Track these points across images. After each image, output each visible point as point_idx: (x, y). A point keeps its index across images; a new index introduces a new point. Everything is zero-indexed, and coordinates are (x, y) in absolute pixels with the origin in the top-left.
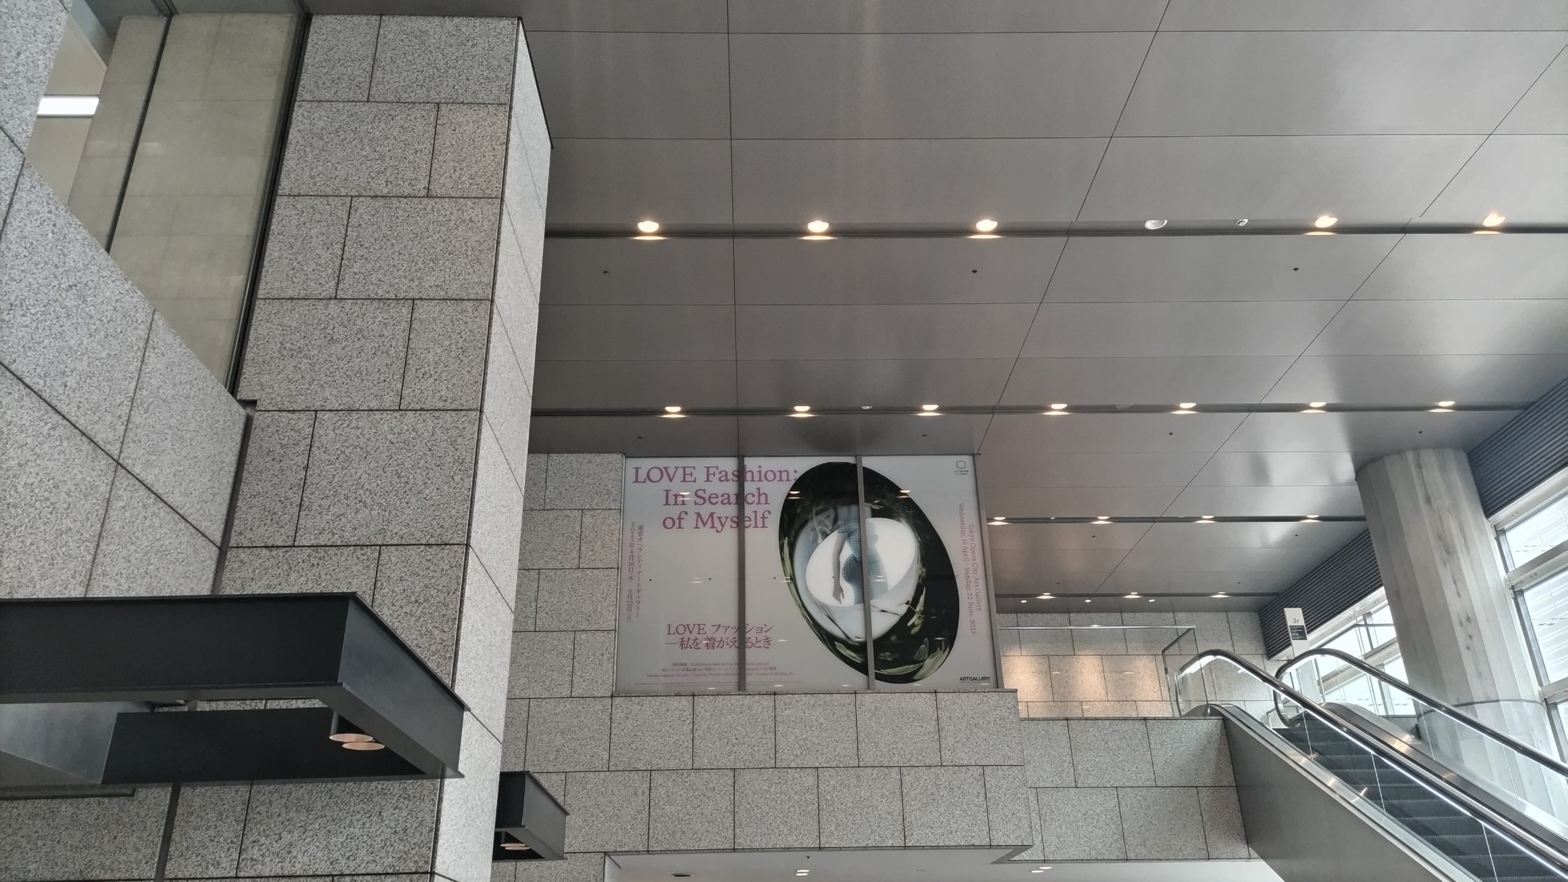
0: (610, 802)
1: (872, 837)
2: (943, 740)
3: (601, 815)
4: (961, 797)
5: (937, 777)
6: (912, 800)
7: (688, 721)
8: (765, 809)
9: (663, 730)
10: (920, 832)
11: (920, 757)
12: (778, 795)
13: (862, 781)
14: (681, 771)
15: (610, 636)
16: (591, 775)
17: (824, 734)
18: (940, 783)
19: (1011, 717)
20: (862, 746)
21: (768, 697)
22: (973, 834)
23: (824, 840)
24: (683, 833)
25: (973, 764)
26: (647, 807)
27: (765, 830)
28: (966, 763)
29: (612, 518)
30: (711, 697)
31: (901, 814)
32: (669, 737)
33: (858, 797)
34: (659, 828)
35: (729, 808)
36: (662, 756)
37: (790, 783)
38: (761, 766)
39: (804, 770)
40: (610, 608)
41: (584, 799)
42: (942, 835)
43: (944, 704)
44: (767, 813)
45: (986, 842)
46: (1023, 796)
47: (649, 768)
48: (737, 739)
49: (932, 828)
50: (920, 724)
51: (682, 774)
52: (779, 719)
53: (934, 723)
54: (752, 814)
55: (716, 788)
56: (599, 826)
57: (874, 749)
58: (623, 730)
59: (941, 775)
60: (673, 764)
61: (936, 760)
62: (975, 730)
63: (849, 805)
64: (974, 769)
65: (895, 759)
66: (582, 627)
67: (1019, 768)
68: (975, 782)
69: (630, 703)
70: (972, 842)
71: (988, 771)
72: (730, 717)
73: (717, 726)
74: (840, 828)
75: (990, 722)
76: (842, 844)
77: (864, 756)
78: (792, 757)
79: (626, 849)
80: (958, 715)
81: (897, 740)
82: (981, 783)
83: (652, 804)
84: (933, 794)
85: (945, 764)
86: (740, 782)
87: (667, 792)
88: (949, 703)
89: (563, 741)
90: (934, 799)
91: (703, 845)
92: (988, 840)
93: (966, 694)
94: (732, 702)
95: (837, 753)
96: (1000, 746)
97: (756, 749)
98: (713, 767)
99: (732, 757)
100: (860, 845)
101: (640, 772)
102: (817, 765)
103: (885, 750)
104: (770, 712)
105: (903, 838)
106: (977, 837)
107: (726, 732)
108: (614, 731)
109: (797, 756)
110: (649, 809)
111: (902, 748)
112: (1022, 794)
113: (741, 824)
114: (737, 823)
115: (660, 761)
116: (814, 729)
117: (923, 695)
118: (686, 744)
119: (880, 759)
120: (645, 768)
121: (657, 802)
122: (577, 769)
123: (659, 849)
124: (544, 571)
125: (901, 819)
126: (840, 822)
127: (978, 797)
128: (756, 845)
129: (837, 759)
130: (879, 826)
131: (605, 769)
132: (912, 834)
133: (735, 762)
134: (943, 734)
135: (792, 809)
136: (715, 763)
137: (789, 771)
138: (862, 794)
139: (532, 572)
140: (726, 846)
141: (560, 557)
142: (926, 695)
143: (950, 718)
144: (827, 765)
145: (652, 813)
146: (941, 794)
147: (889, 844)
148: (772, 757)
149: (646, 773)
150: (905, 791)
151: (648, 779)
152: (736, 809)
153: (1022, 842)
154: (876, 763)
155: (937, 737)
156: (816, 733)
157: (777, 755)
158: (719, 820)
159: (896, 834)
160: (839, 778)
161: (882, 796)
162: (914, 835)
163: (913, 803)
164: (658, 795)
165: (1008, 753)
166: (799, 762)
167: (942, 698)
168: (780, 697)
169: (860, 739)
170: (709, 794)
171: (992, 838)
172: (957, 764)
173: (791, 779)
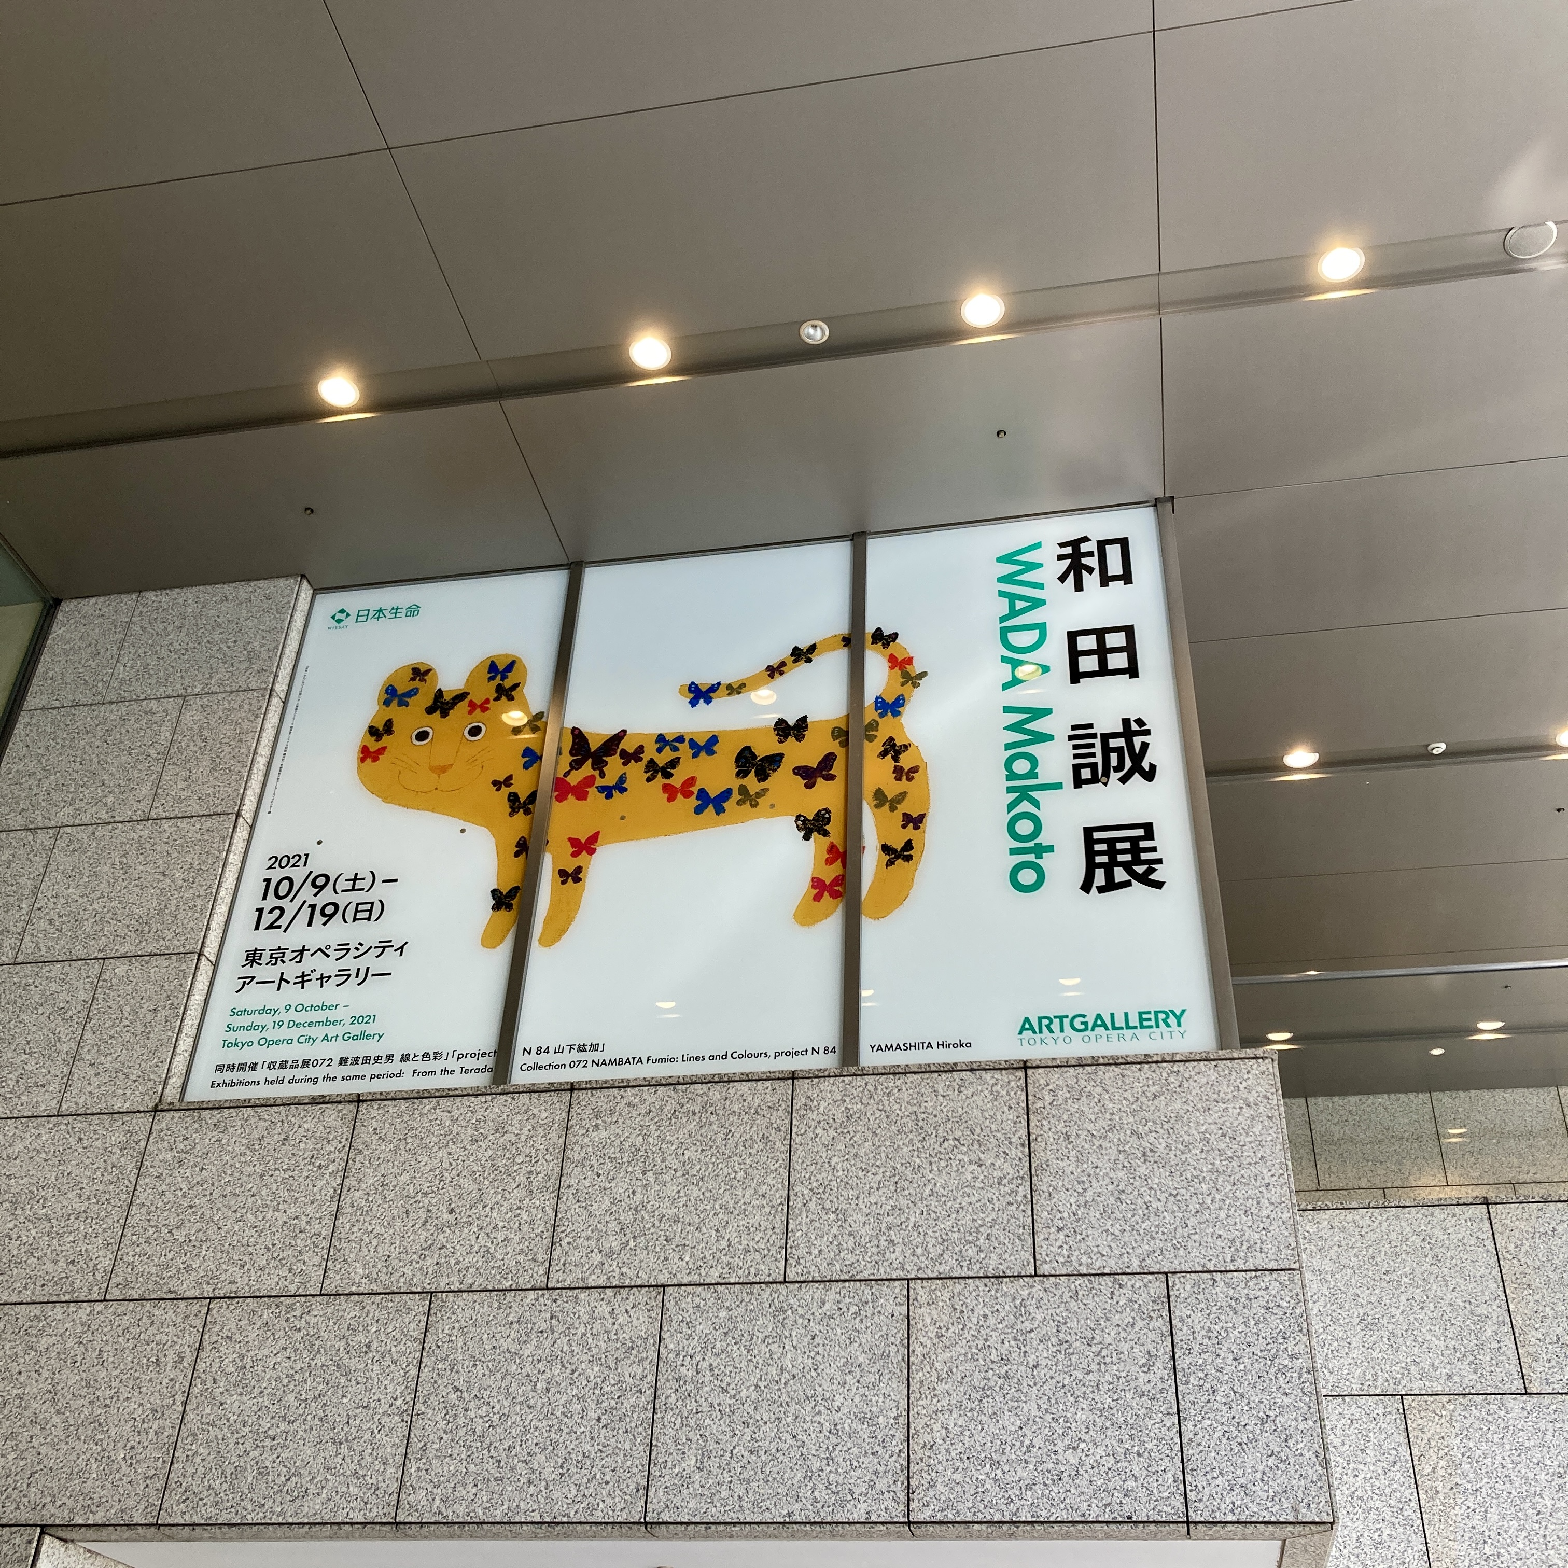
0: (88, 1385)
1: (806, 1492)
2: (1041, 1200)
3: (56, 1419)
4: (1094, 1367)
5: (1021, 1310)
6: (940, 1379)
7: (332, 1168)
8: (501, 1404)
9: (264, 1192)
10: (958, 1477)
11: (972, 1252)
12: (541, 1366)
13: (789, 1322)
14: (289, 1301)
15: (184, 966)
16: (58, 1311)
17: (695, 1192)
18: (1028, 1325)
19: (1257, 1129)
20: (800, 1221)
21: (555, 1097)
22: (1131, 1484)
23: (658, 1497)
24: (262, 1472)
25: (1135, 1267)
26: (180, 1398)
27: (491, 1466)
28: (1112, 1265)
29: (246, 707)
30: (403, 1105)
31: (903, 1420)
32: (276, 1209)
33: (773, 1371)
34: (198, 1460)
35: (399, 1402)
36: (246, 1258)
37: (582, 1329)
38: (507, 1285)
39: (624, 1292)
40: (199, 902)
41: (22, 1379)
42: (1029, 1487)
43: (1048, 1099)
44: (504, 1417)
45: (1172, 1508)
46: (1298, 1363)
47: (208, 1291)
48: (452, 1211)
49: (995, 1464)
50: (973, 1157)
51: (291, 1307)
52: (575, 1154)
53: (1017, 1152)
54: (461, 1421)
55: (374, 1345)
56: (43, 1450)
57: (835, 1230)
58: (163, 1194)
59: (1031, 1305)
60: (270, 1283)
61: (1020, 1260)
62: (1143, 1170)
63: (744, 1393)
64: (1137, 1282)
65: (895, 1256)
66: (123, 950)
67: (1284, 1276)
68: (1140, 1324)
69: (196, 1125)
70: (1127, 1510)
71: (1182, 1287)
72: (443, 1153)
73: (404, 1178)
74: (713, 1463)
75: (1188, 1146)
76: (715, 1513)
77: (803, 1251)
78: (597, 1258)
79: (99, 1518)
80: (1090, 1127)
81: (904, 1202)
82: (1161, 1324)
83: (195, 1390)
84: (1004, 1360)
85: (1045, 1269)
86: (443, 1327)
87: (242, 1357)
88: (1063, 1094)
89: (11, 1225)
90: (1007, 1376)
91: (312, 1508)
92: (1178, 1502)
93: (1117, 1070)
94: (456, 1113)
95: (724, 1244)
96: (1223, 1215)
97: (500, 1236)
98: (374, 1287)
99: (429, 1261)
100: (767, 1517)
101: (182, 1304)
102: (662, 1279)
103: (866, 1232)
104: (553, 1135)
105: (902, 1497)
106: (1142, 1494)
107: (426, 1194)
108: (141, 1197)
109: (610, 1254)
110: (185, 1404)
111: (916, 1226)
112: (1292, 1357)
113: (424, 1449)
114: (416, 1444)
115: (238, 1273)
116: (667, 1178)
117: (987, 1076)
118: (316, 1227)
119: (851, 1259)
120: (197, 1293)
121: (209, 1384)
122: (27, 1296)
123: (187, 1519)
124: (69, 830)
125: (900, 1435)
126: (711, 1445)
127: (1148, 1367)
128: (460, 1512)
129: (725, 1259)
130: (830, 1459)
131: (95, 1296)
132: (932, 1484)
133: (436, 1274)
134: (1043, 1183)
135: (577, 1407)
136: (383, 1277)
137: (583, 1296)
138: (787, 1363)
139: (41, 835)
140: (374, 1514)
141: (111, 798)
142: (997, 1075)
143: (1068, 1136)
144: (695, 1278)
145: (190, 1416)
146: (1031, 1360)
147: (859, 1514)
148: (540, 1258)
149: (196, 1306)
150: (918, 1350)
151: (198, 1323)
152: (420, 1407)
153: (1295, 1510)
154: (836, 1271)
155: (1024, 1190)
156: (671, 1190)
157: (557, 1253)
158: (367, 1436)
159: (881, 1485)
160: (723, 1314)
161: (848, 1367)
162: (940, 1487)
163: (941, 1387)
164: (216, 1366)
165: (1248, 1232)
166: (614, 1272)
167: (1042, 1081)
168: (582, 1095)
169: (797, 1203)
170: (352, 1364)
171: (1192, 1496)
172: (1084, 1270)
173: (585, 1318)
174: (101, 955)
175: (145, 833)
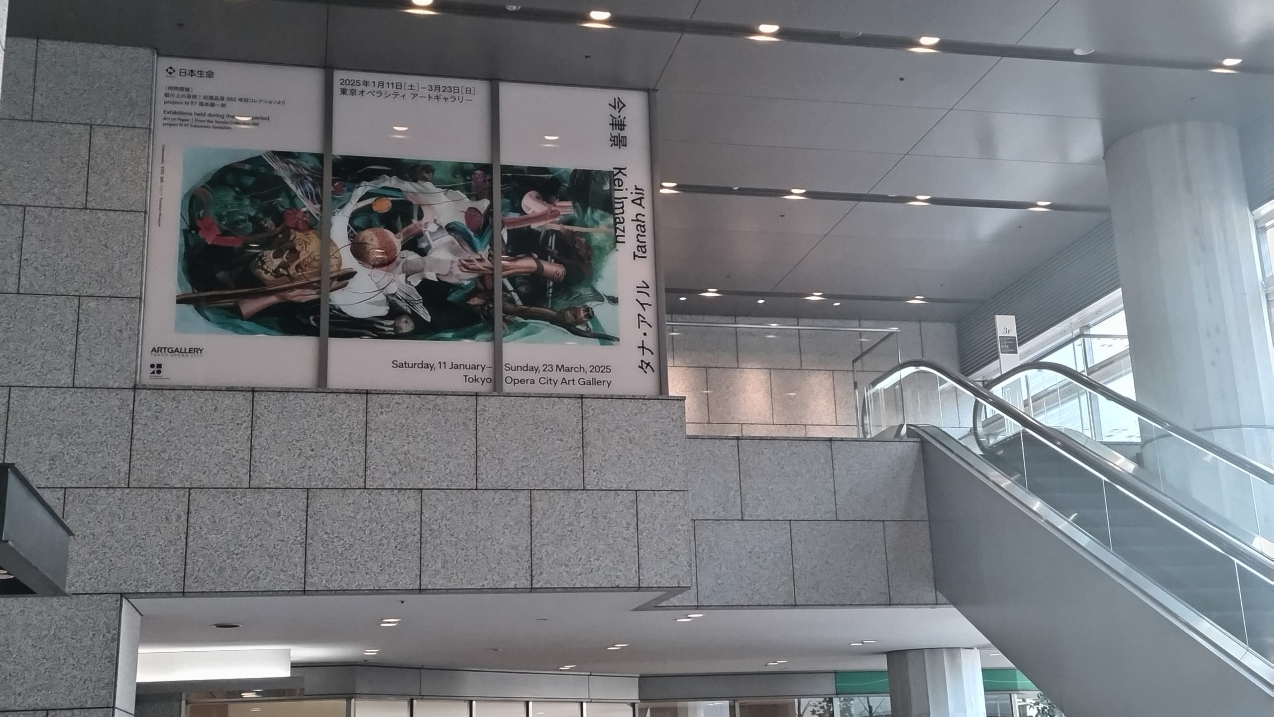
0: (130, 529)
1: (489, 576)
2: (587, 458)
3: (116, 545)
4: (606, 528)
5: (578, 504)
6: (544, 532)
7: (245, 425)
8: (349, 540)
9: (209, 436)
10: (551, 571)
11: (557, 479)
12: (367, 523)
13: (479, 506)
14: (234, 490)
15: (133, 306)
16: (103, 492)
17: (433, 447)
18: (580, 511)
19: (676, 431)
20: (482, 463)
21: (358, 397)
22: (619, 573)
23: (425, 580)
24: (234, 569)
25: (624, 488)
26: (183, 536)
27: (348, 567)
28: (615, 486)
29: (136, 140)
30: (279, 395)
31: (529, 548)
32: (217, 445)
33: (473, 527)
34: (199, 564)
35: (299, 539)
36: (205, 469)
37: (384, 508)
38: (345, 486)
39: (403, 491)
40: (133, 267)
41: (91, 525)
42: (580, 575)
43: (591, 413)
44: (351, 546)
45: (634, 583)
46: (684, 528)
47: (187, 485)
48: (312, 450)
49: (566, 565)
50: (559, 437)
51: (235, 494)
52: (372, 425)
53: (578, 436)
54: (330, 547)
55: (282, 513)
56: (113, 559)
57: (498, 468)
58: (150, 434)
59: (582, 501)
60: (222, 480)
61: (577, 483)
62: (629, 446)
63: (461, 536)
64: (625, 494)
65: (525, 479)
66: (91, 292)
67: (681, 493)
68: (625, 511)
69: (162, 398)
70: (617, 584)
71: (642, 496)
72: (304, 421)
73: (284, 432)
74: (449, 566)
75: (648, 437)
76: (451, 585)
77: (484, 476)
78: (389, 476)
79: (152, 589)
80: (608, 426)
81: (528, 456)
82: (634, 511)
83: (191, 532)
84: (571, 524)
85: (588, 487)
86: (315, 505)
87: (213, 517)
88: (597, 411)
89: (62, 446)
90: (571, 531)
91: (262, 585)
92: (636, 580)
93: (621, 401)
94: (308, 401)
95: (448, 471)
96: (660, 467)
97: (339, 463)
98: (278, 485)
99: (305, 474)
100: (473, 587)
101: (174, 491)
102: (421, 486)
103: (512, 468)
104: (361, 416)
105: (529, 578)
106: (623, 577)
107: (298, 441)
108: (138, 435)
109: (395, 474)
110: (186, 539)
111: (534, 467)
112: (682, 525)
113: (314, 559)
114: (310, 557)
115: (203, 476)
116: (419, 439)
117: (566, 400)
118: (241, 455)
119: (506, 480)
120: (181, 486)
121: (198, 529)
122: (82, 484)
123: (200, 590)
124: (32, 208)
125: (528, 554)
126: (448, 558)
127: (627, 528)
128: (334, 586)
129: (449, 478)
130: (499, 564)
131: (123, 485)
132: (541, 573)
133: (310, 480)
134: (588, 450)
135: (385, 541)
136: (281, 481)
137: (383, 492)
138: (480, 524)
139: (13, 209)
140: (294, 587)
141: (56, 190)
142: (570, 400)
143: (599, 431)
144: (436, 486)
145: (190, 544)
146: (582, 524)
147: (511, 586)
148: (360, 474)
149: (182, 492)
150: (536, 520)
151: (186, 500)
152: (309, 541)
153: (679, 583)
154: (499, 485)
155: (580, 453)
156: (422, 445)
157: (368, 473)
158: (285, 554)
159: (521, 574)
160: (450, 502)
161: (506, 526)
162: (544, 575)
163: (545, 535)
164: (200, 521)
165: (669, 475)
166: (397, 482)
167: (589, 405)
168: (374, 397)
169: (480, 454)
170: (272, 521)
171: (641, 578)
172: (604, 488)
173: (385, 502)
174: (77, 294)
175: (87, 217)
